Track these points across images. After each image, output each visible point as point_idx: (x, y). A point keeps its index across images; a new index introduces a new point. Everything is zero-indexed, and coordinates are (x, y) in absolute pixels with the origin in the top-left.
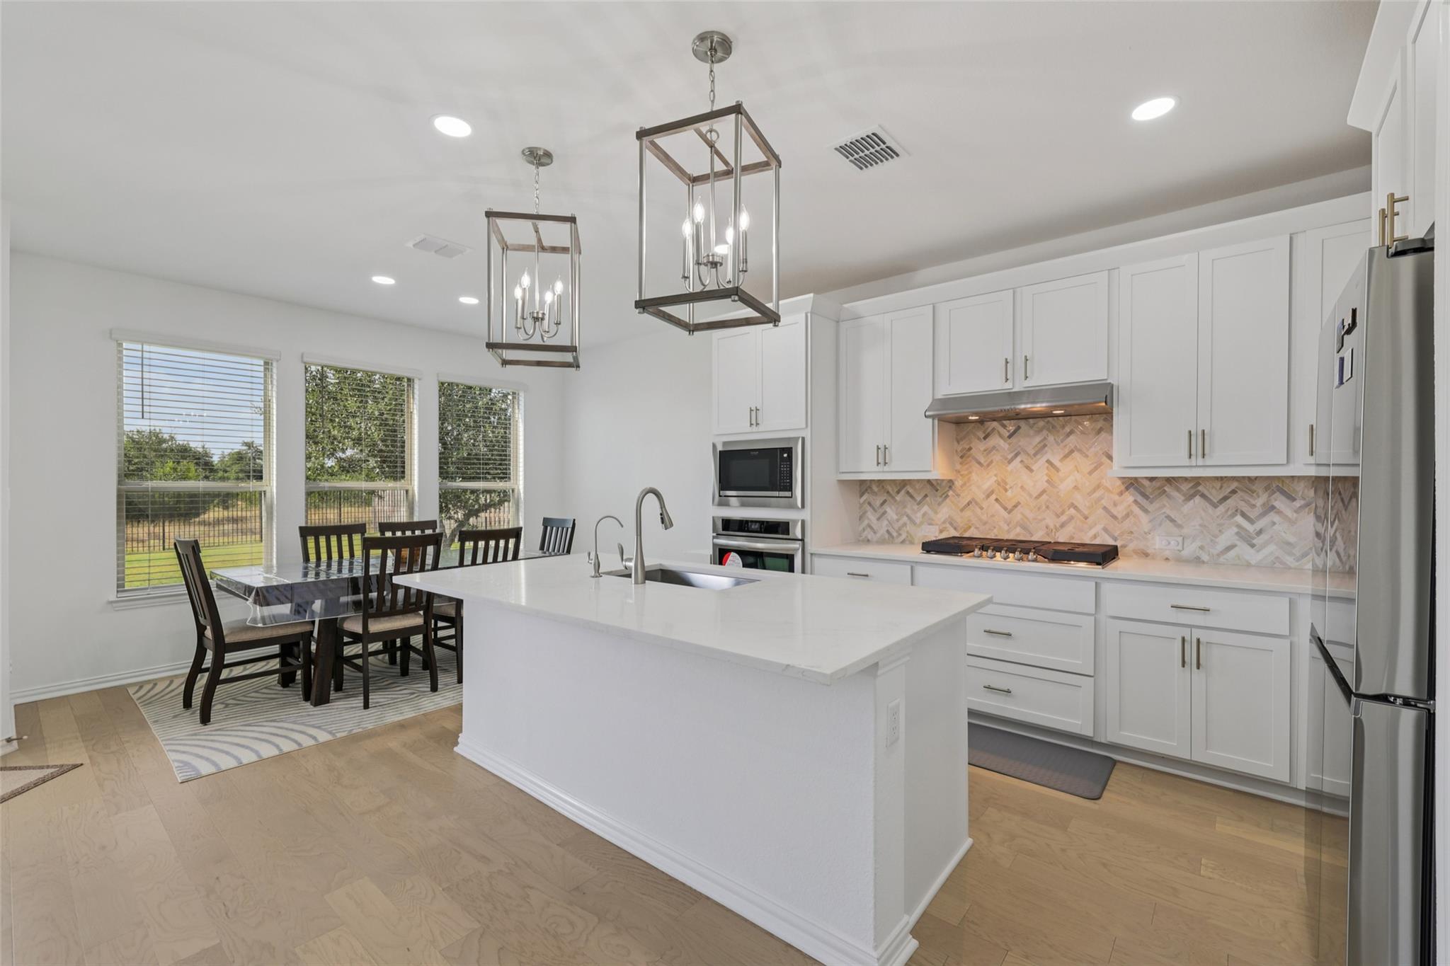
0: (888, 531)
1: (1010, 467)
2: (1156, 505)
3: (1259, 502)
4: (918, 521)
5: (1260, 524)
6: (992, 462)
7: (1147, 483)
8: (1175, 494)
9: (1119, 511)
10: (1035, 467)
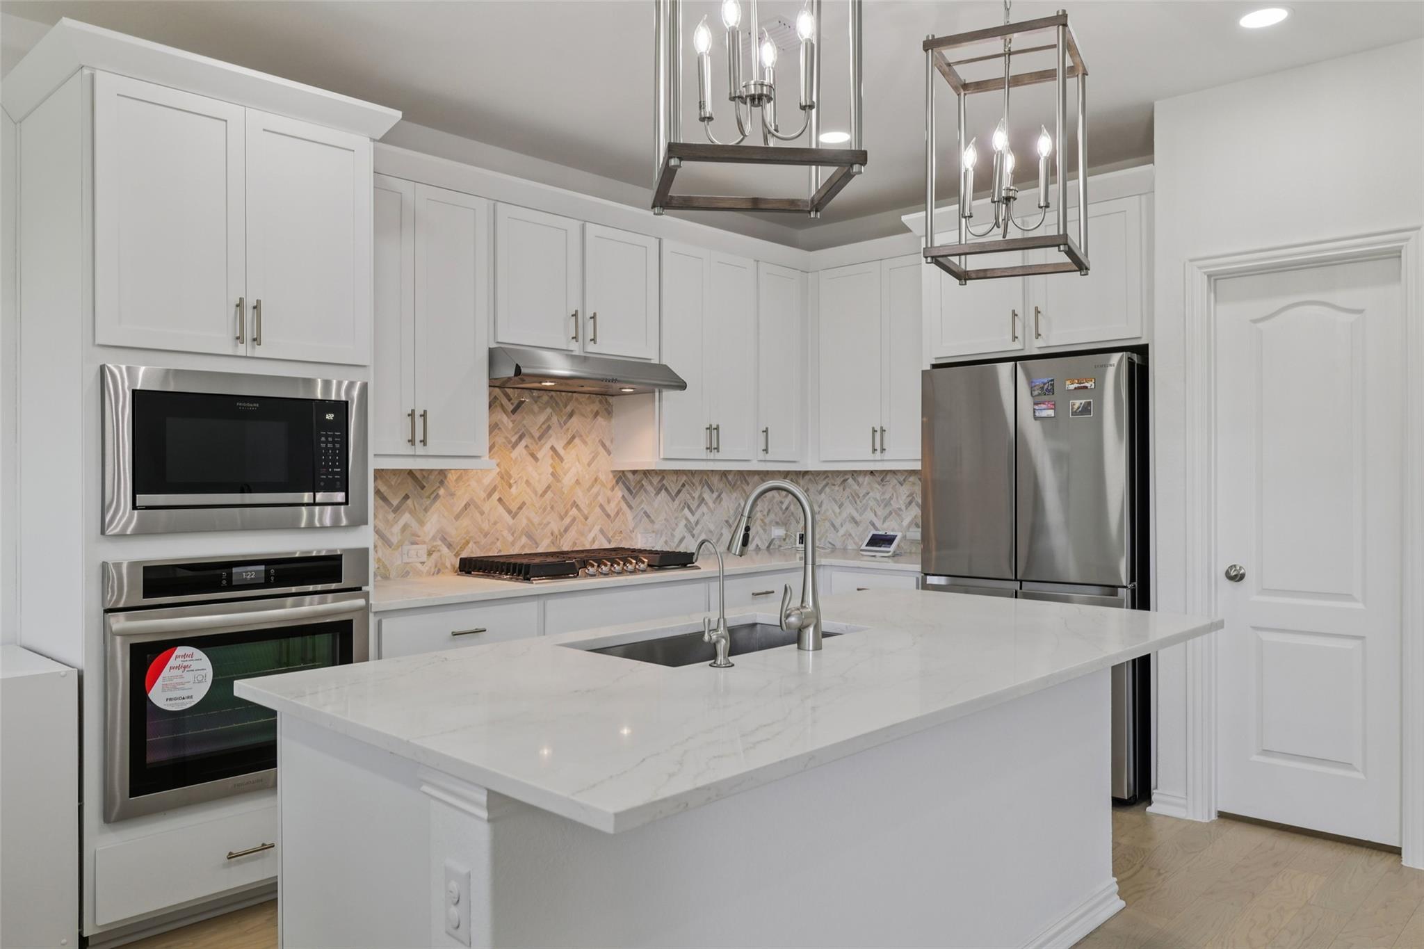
1: (515, 454)
2: (638, 499)
3: (696, 495)
4: (395, 540)
7: (630, 476)
8: (649, 488)
9: (611, 509)
10: (539, 455)
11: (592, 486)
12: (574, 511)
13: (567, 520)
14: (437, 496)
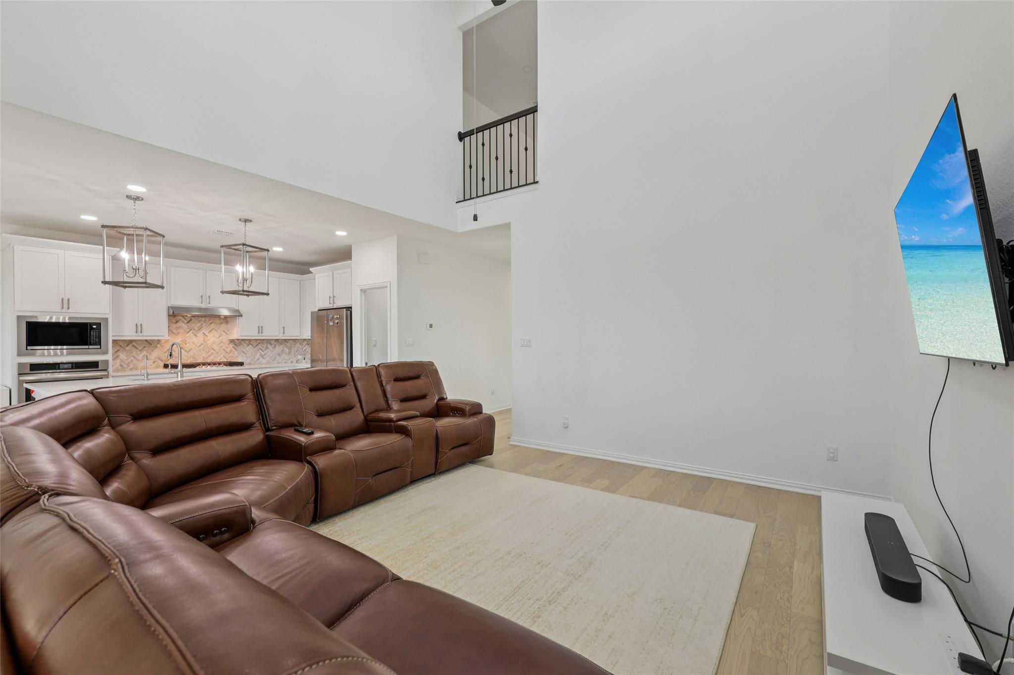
0: (121, 365)
1: (188, 335)
2: (239, 348)
3: (265, 346)
4: (140, 359)
5: (265, 352)
6: (179, 332)
7: (236, 341)
8: (244, 344)
9: (228, 350)
10: (198, 335)
11: (220, 343)
12: (213, 351)
13: (210, 354)
14: (157, 347)
